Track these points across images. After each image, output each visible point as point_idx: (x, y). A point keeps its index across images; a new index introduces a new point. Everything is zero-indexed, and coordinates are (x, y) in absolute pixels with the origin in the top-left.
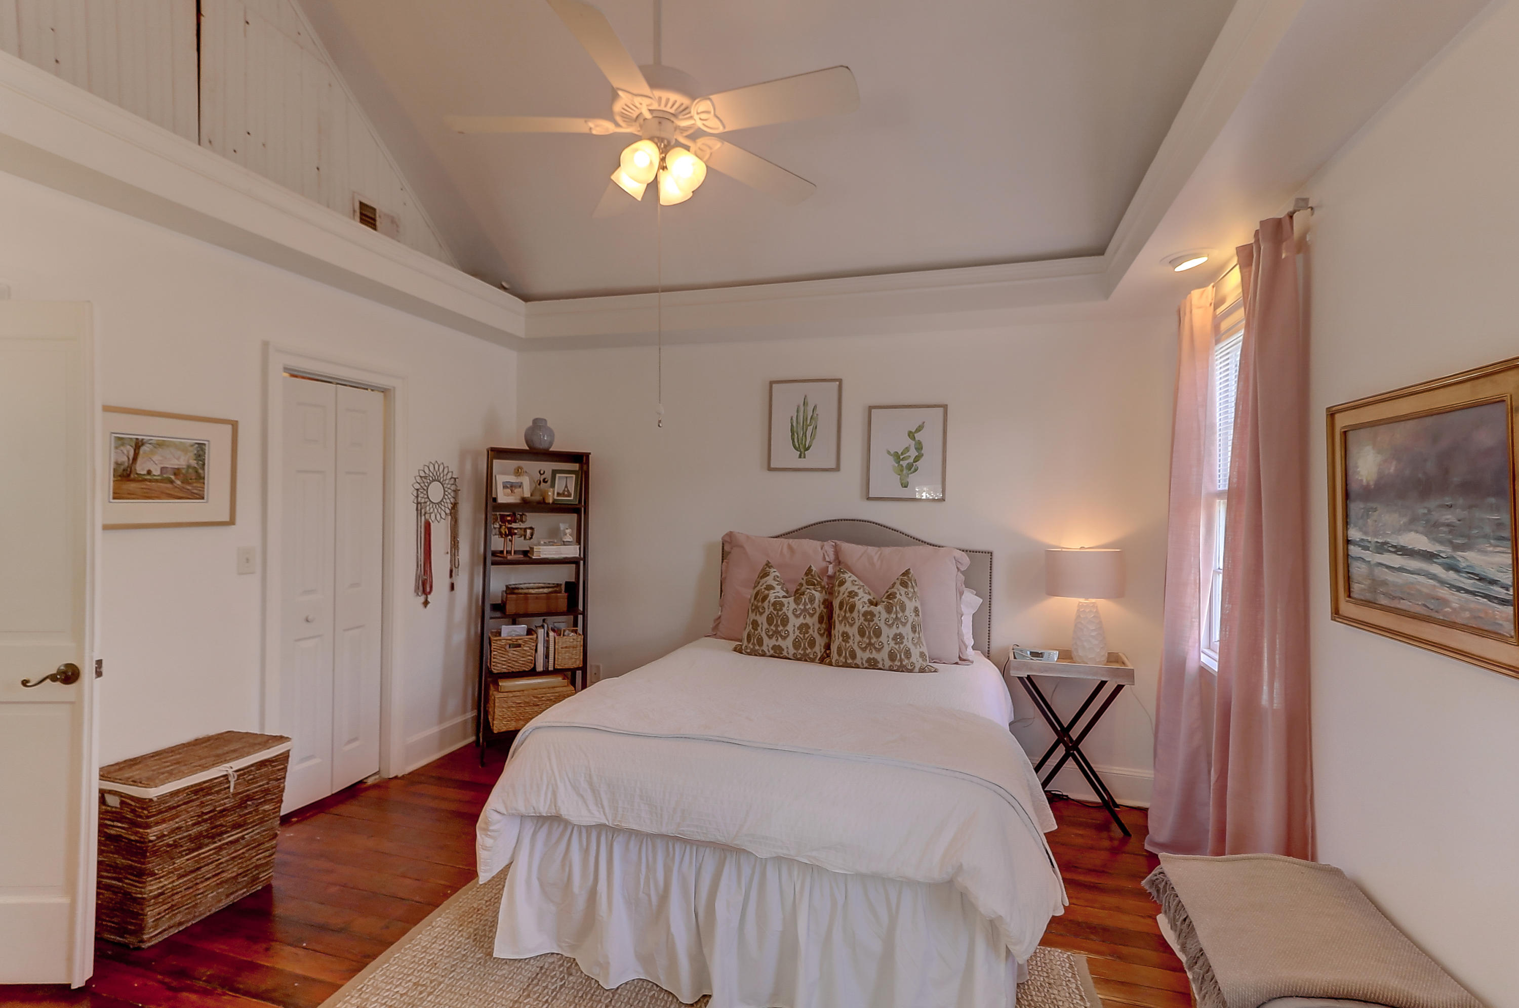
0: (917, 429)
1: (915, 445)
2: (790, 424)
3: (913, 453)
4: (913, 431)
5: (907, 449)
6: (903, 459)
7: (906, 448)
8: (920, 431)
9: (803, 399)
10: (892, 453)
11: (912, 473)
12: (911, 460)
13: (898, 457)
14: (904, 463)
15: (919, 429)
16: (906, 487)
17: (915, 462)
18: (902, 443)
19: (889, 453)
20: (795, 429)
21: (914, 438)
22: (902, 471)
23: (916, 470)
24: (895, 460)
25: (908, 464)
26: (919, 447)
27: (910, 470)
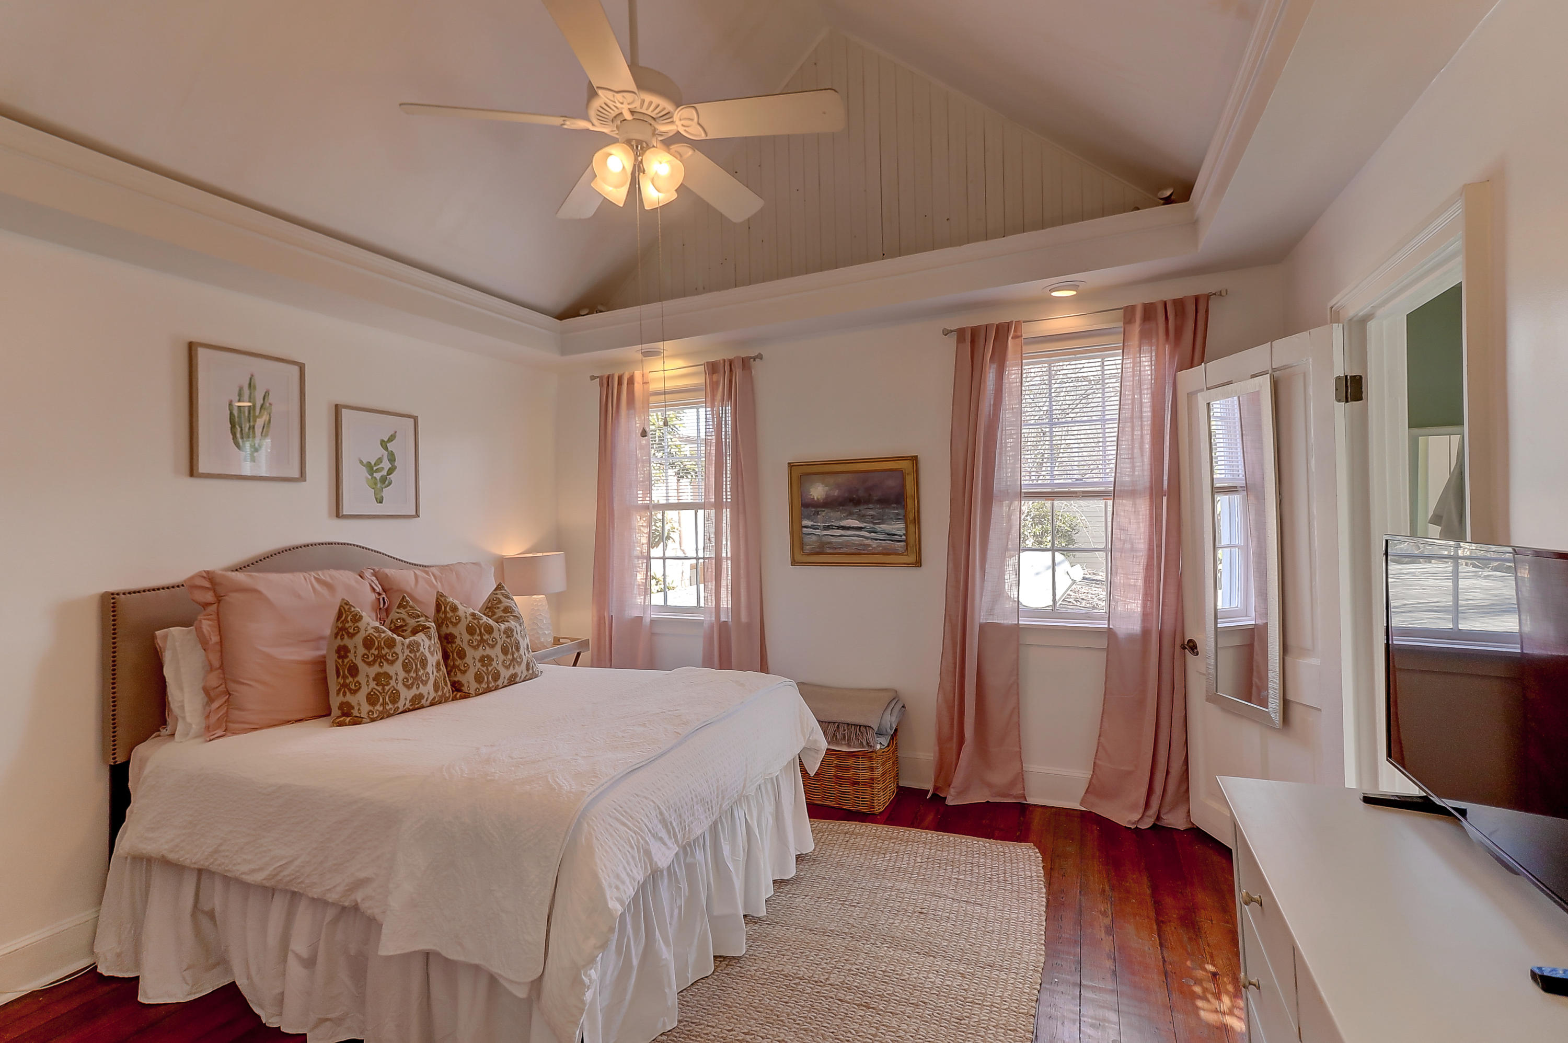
0: (389, 439)
1: (388, 456)
2: (229, 412)
3: (386, 465)
4: (386, 440)
5: (380, 460)
6: (377, 471)
7: (379, 458)
8: (392, 441)
9: (248, 380)
10: (365, 462)
11: (386, 487)
12: (384, 473)
13: (371, 468)
14: (378, 476)
15: (392, 438)
16: (381, 502)
17: (388, 474)
18: (374, 453)
19: (361, 462)
20: (237, 420)
21: (386, 449)
22: (376, 484)
23: (390, 484)
24: (368, 472)
25: (382, 476)
26: (392, 458)
27: (384, 483)
